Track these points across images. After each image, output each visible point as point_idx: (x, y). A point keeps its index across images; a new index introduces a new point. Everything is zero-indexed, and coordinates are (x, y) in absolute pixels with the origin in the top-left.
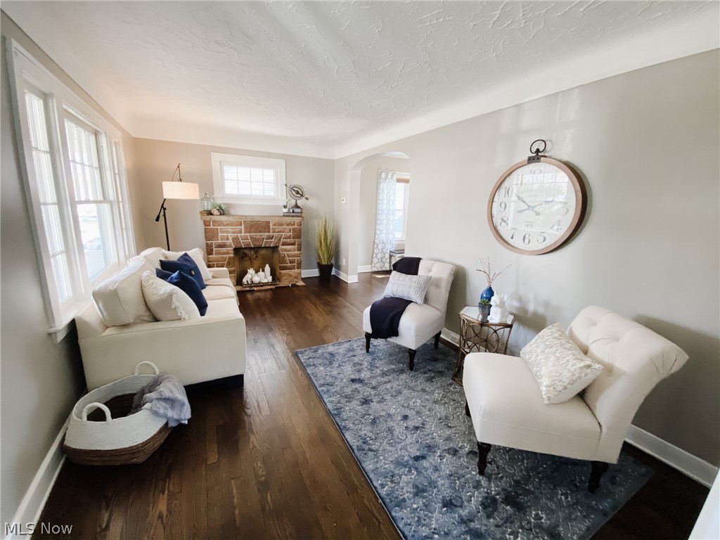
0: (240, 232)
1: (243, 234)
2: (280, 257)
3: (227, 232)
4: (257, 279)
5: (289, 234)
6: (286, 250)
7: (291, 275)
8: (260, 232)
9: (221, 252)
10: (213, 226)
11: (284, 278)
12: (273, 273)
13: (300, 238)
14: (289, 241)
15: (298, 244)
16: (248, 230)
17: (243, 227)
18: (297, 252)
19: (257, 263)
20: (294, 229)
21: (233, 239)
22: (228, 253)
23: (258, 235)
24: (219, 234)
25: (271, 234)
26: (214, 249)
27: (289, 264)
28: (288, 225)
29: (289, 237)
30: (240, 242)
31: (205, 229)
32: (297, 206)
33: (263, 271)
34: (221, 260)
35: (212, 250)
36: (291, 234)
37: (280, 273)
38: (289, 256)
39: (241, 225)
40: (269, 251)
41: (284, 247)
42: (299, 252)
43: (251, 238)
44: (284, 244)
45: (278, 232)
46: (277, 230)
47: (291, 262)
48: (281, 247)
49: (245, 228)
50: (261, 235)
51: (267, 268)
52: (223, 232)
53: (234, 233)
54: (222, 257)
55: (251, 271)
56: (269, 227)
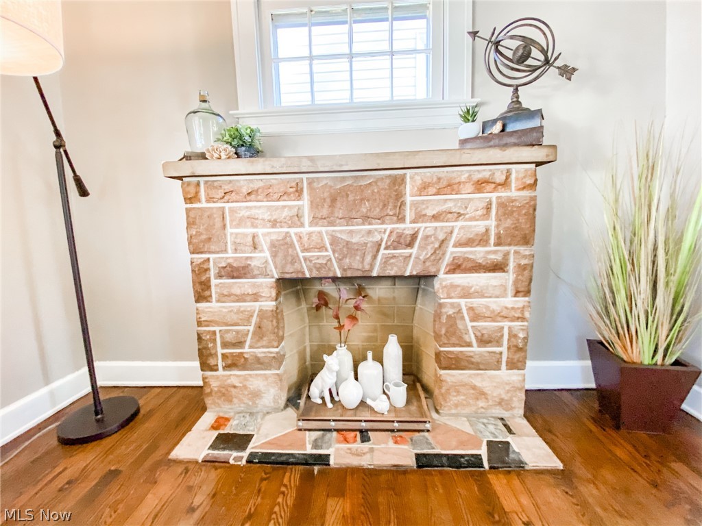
0: (297, 219)
1: (307, 229)
2: (437, 316)
3: (253, 220)
4: (350, 394)
5: (480, 226)
6: (466, 293)
7: (481, 394)
8: (366, 219)
9: (237, 291)
10: (209, 200)
11: (454, 399)
12: (412, 375)
13: (527, 240)
14: (479, 253)
15: (521, 268)
16: (325, 212)
17: (305, 202)
18: (510, 301)
19: (359, 332)
20: (502, 205)
21: (275, 247)
22: (256, 297)
23: (358, 232)
24: (229, 230)
25: (407, 227)
26: (214, 282)
27: (476, 349)
28: (480, 185)
29: (482, 240)
30: (295, 259)
31: (188, 211)
32: (517, 111)
33: (379, 359)
34: (235, 318)
35: (209, 280)
36: (492, 223)
37: (439, 380)
38: (476, 317)
39: (299, 192)
40: (401, 292)
41: (460, 279)
42: (521, 301)
43: (334, 241)
44: (456, 267)
45: (435, 218)
46: (430, 212)
47: (483, 341)
48: (444, 279)
49: (314, 205)
50: (369, 232)
51: (393, 350)
52: (240, 222)
53: (274, 223)
54: (239, 312)
55: (338, 362)
56: (399, 196)
